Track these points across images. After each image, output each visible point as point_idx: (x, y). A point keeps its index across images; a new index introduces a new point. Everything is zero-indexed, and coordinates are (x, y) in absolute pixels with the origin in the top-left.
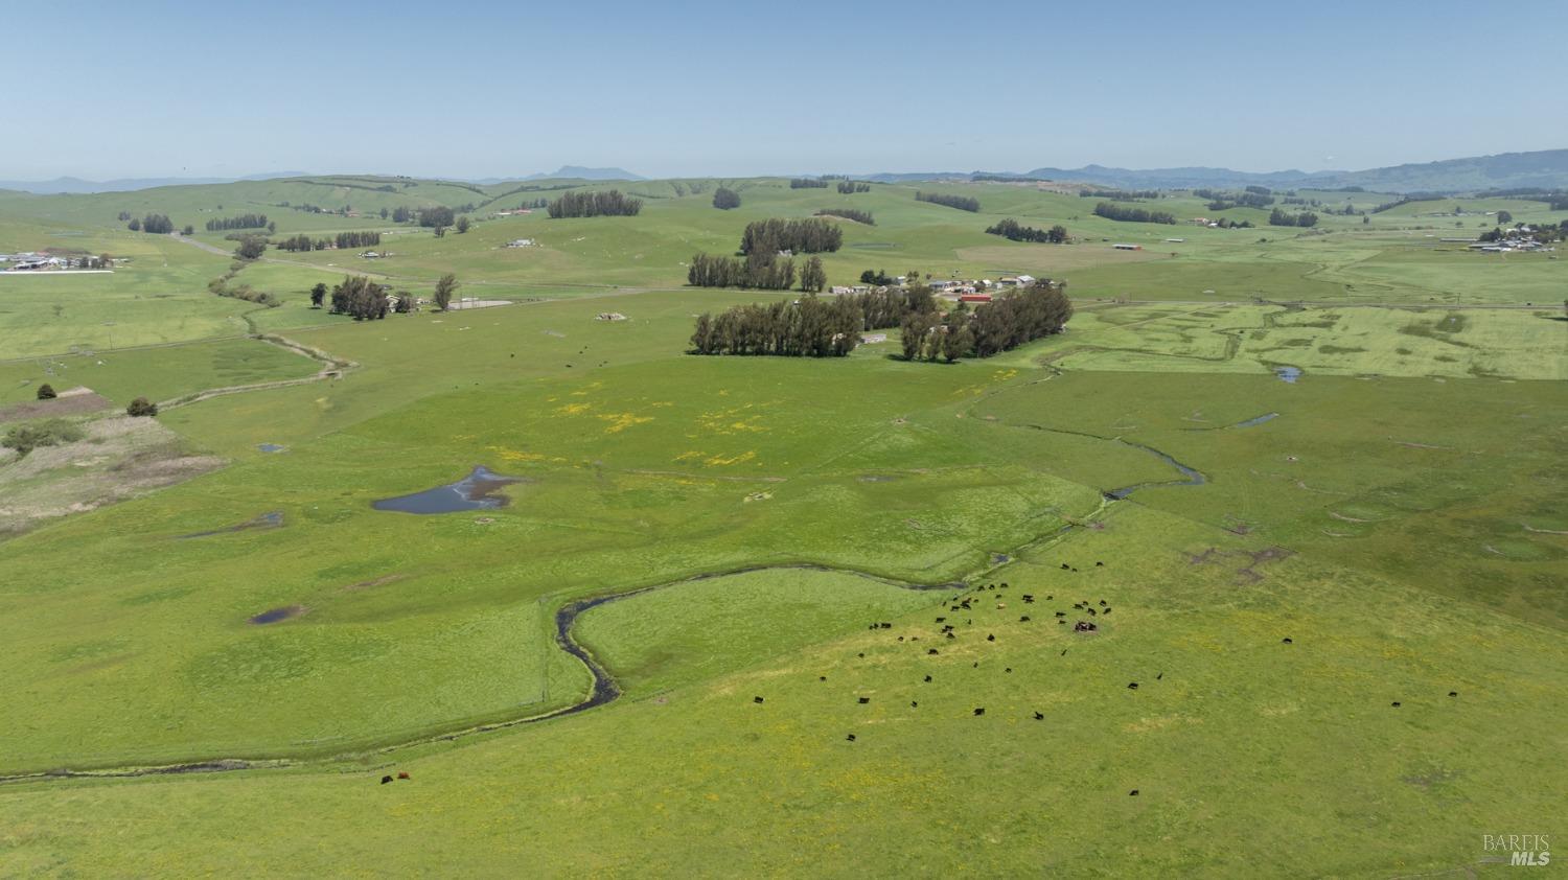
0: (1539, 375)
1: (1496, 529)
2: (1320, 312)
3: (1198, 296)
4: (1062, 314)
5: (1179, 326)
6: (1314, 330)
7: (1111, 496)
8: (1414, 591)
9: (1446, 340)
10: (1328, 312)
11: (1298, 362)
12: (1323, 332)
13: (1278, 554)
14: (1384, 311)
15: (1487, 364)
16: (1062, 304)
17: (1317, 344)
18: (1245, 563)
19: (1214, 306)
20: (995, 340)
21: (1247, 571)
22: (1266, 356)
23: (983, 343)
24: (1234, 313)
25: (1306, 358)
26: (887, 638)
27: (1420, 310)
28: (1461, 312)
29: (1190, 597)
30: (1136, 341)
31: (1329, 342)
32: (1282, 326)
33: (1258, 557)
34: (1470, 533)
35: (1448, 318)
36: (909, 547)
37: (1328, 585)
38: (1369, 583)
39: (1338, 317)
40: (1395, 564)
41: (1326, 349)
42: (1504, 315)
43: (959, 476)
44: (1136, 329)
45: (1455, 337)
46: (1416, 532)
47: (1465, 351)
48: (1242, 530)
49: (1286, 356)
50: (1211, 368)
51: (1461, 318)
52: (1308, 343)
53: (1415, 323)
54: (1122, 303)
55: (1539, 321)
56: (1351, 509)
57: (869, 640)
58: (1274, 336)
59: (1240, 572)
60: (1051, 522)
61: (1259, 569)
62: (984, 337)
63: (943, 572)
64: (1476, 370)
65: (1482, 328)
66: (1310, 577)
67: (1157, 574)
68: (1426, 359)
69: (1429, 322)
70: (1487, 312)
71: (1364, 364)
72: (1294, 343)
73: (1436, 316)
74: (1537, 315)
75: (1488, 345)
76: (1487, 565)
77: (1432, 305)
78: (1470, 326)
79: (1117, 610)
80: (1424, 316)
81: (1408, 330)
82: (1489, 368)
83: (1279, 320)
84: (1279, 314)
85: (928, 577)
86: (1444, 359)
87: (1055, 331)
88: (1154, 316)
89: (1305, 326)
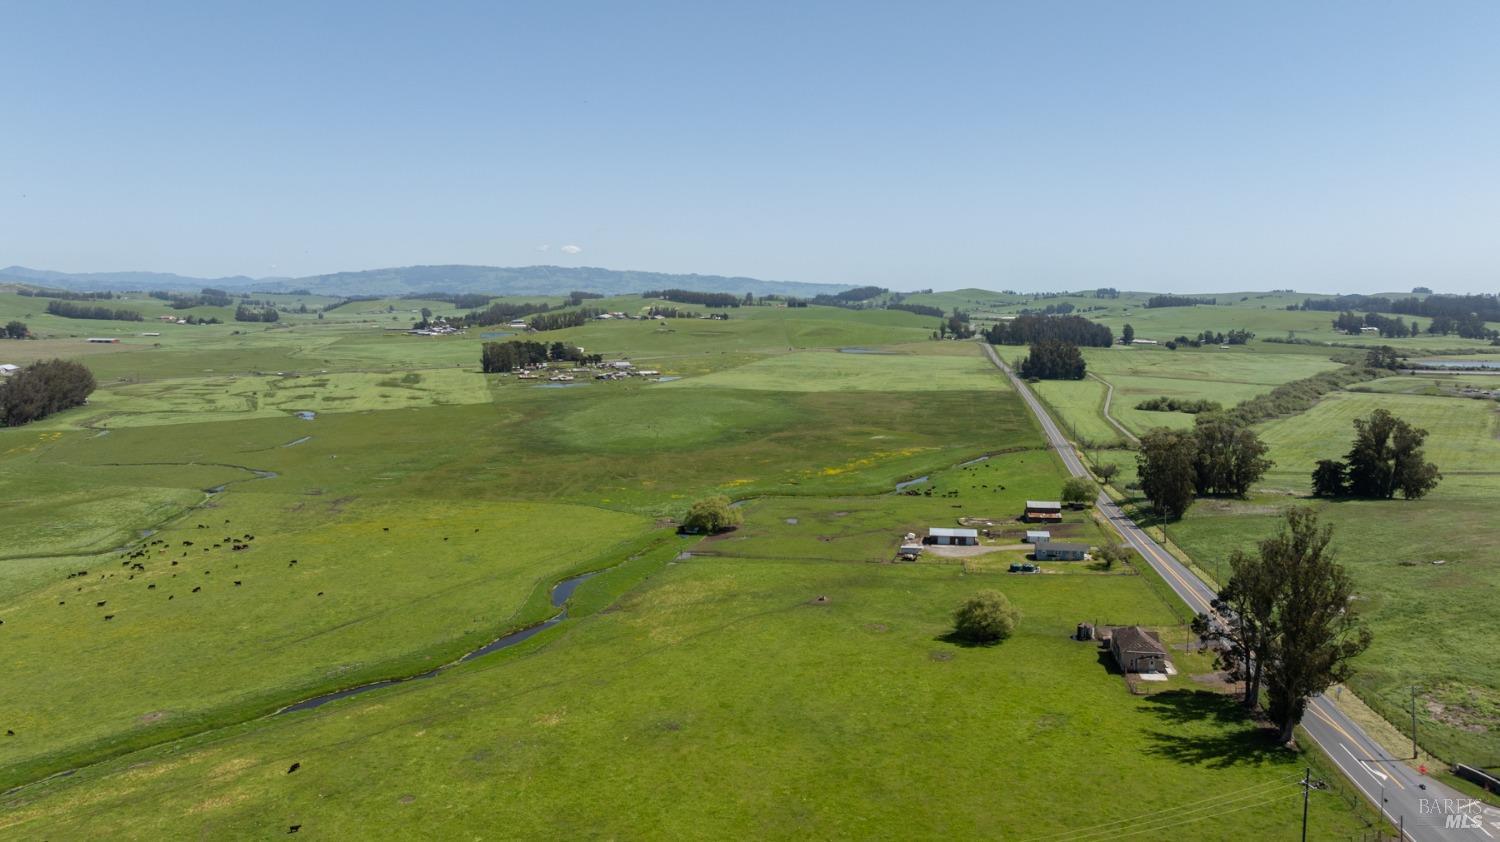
0: (473, 401)
1: (473, 471)
2: (312, 378)
3: (200, 373)
4: (87, 386)
5: (197, 394)
6: (315, 389)
7: (210, 491)
8: (436, 501)
9: (411, 388)
10: (317, 378)
11: (310, 407)
12: (321, 389)
13: (347, 499)
14: (361, 375)
15: (442, 399)
16: (85, 376)
17: (319, 397)
18: (329, 506)
19: (221, 379)
20: (29, 408)
21: (331, 510)
22: (283, 406)
23: (15, 412)
24: (239, 383)
25: (317, 404)
26: (86, 579)
27: (387, 373)
28: (416, 372)
29: (301, 525)
30: (166, 406)
31: (328, 395)
32: (285, 388)
33: (336, 502)
34: (459, 474)
35: (408, 376)
36: (59, 538)
37: (386, 507)
38: (410, 502)
39: (328, 380)
40: (420, 492)
41: (327, 399)
42: (444, 372)
43: (66, 498)
44: (159, 398)
45: (417, 386)
46: (428, 479)
47: (426, 393)
48: (319, 493)
49: (299, 405)
50: (242, 417)
51: (417, 376)
52: (312, 397)
53: (387, 380)
54: (131, 381)
55: (467, 374)
56: (385, 474)
57: (75, 583)
58: (281, 395)
59: (328, 510)
60: (174, 510)
61: (340, 507)
62: (16, 406)
63: (104, 544)
64: (436, 402)
65: (432, 380)
66: (373, 505)
67: (272, 520)
68: (400, 398)
69: (396, 379)
70: (432, 371)
71: (359, 405)
72: (301, 397)
73: (400, 375)
74: (465, 371)
75: (439, 388)
76: (473, 485)
77: (394, 369)
78: (425, 380)
79: (256, 538)
80: (391, 376)
81: (383, 384)
82: (444, 400)
83: (281, 384)
84: (280, 381)
85: (95, 548)
86: (414, 398)
87: (80, 403)
88: (168, 389)
89: (304, 386)
